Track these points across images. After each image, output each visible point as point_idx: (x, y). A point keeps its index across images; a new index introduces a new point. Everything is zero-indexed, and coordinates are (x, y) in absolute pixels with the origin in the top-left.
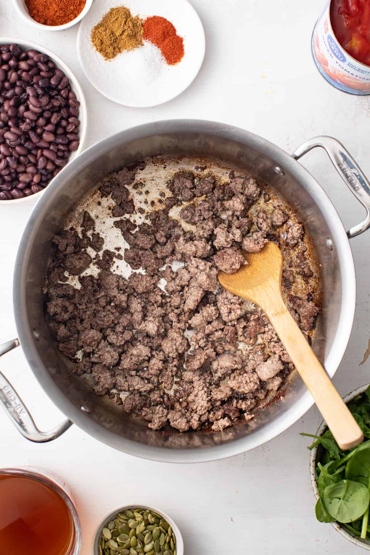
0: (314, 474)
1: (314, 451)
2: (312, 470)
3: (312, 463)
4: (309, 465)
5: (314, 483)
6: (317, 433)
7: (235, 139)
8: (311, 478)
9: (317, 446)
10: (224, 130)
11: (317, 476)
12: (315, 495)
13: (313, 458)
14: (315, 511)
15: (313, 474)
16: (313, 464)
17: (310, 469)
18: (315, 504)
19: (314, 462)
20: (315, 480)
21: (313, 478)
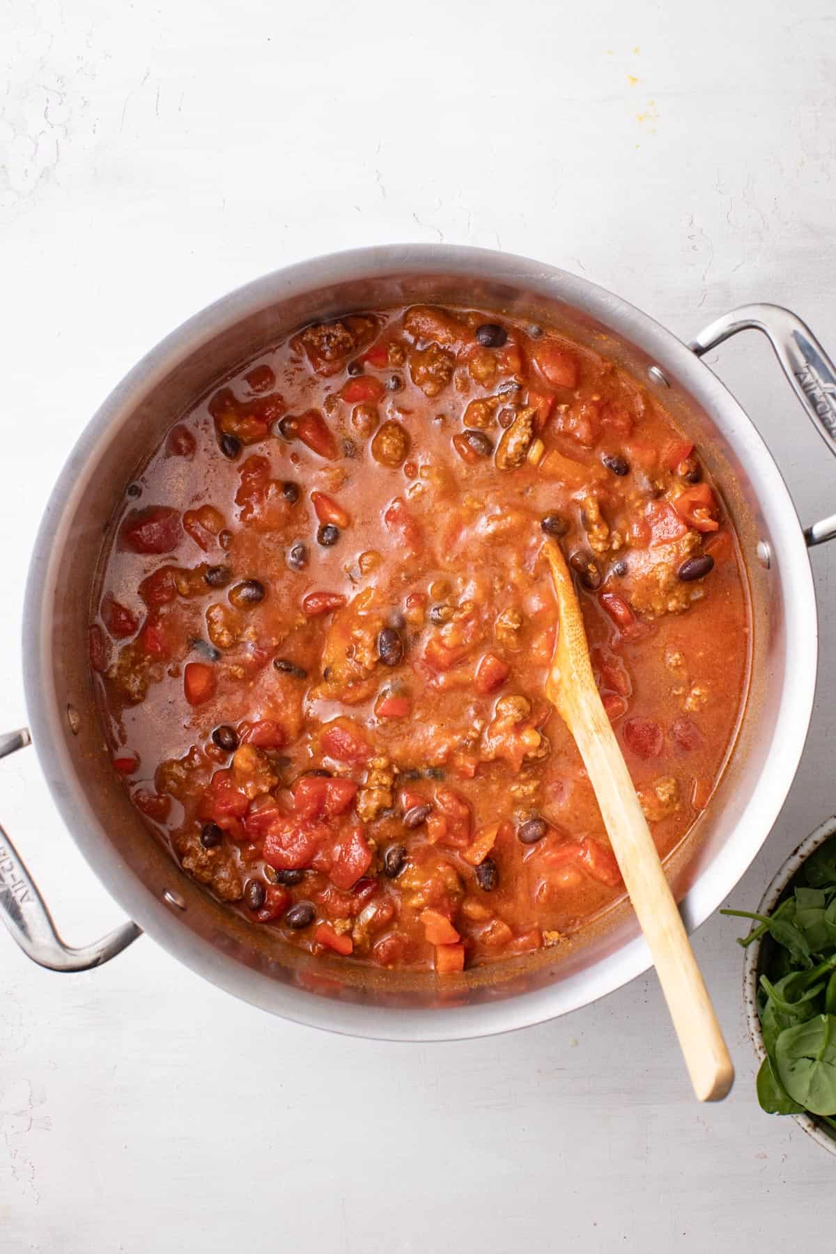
0: (754, 1002)
1: (753, 948)
2: (749, 992)
3: (748, 975)
4: (742, 981)
5: (753, 1023)
6: (760, 905)
7: (558, 297)
8: (746, 1011)
9: (760, 937)
10: (534, 276)
11: (759, 1005)
12: (756, 1050)
13: (750, 964)
14: (755, 1087)
15: (751, 1002)
16: (750, 979)
17: (744, 990)
18: (757, 1071)
19: (754, 973)
20: (756, 1016)
21: (750, 1010)
